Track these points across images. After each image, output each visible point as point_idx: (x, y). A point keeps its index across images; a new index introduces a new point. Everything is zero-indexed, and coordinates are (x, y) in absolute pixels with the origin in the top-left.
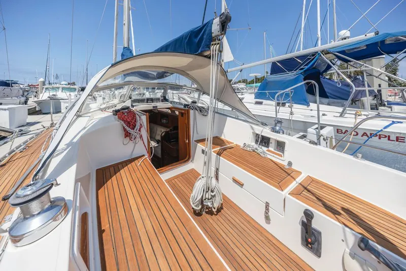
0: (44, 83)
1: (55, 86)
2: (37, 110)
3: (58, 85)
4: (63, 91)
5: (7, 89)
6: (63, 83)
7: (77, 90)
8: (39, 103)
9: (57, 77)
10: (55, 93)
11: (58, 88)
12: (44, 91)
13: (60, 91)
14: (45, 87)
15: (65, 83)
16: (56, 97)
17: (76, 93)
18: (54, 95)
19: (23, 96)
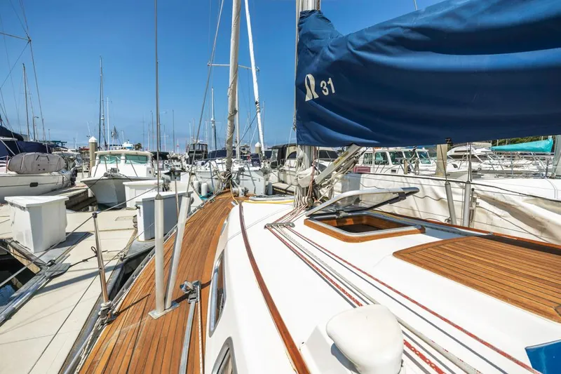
0: (96, 147)
1: (114, 151)
2: (89, 196)
3: (118, 151)
4: (128, 161)
5: (43, 157)
6: (125, 145)
7: (150, 158)
8: (91, 184)
9: (115, 134)
10: (114, 166)
11: (119, 155)
12: (97, 162)
13: (123, 162)
14: (99, 152)
15: (130, 145)
16: (118, 174)
17: (149, 165)
18: (114, 170)
19: (67, 169)
